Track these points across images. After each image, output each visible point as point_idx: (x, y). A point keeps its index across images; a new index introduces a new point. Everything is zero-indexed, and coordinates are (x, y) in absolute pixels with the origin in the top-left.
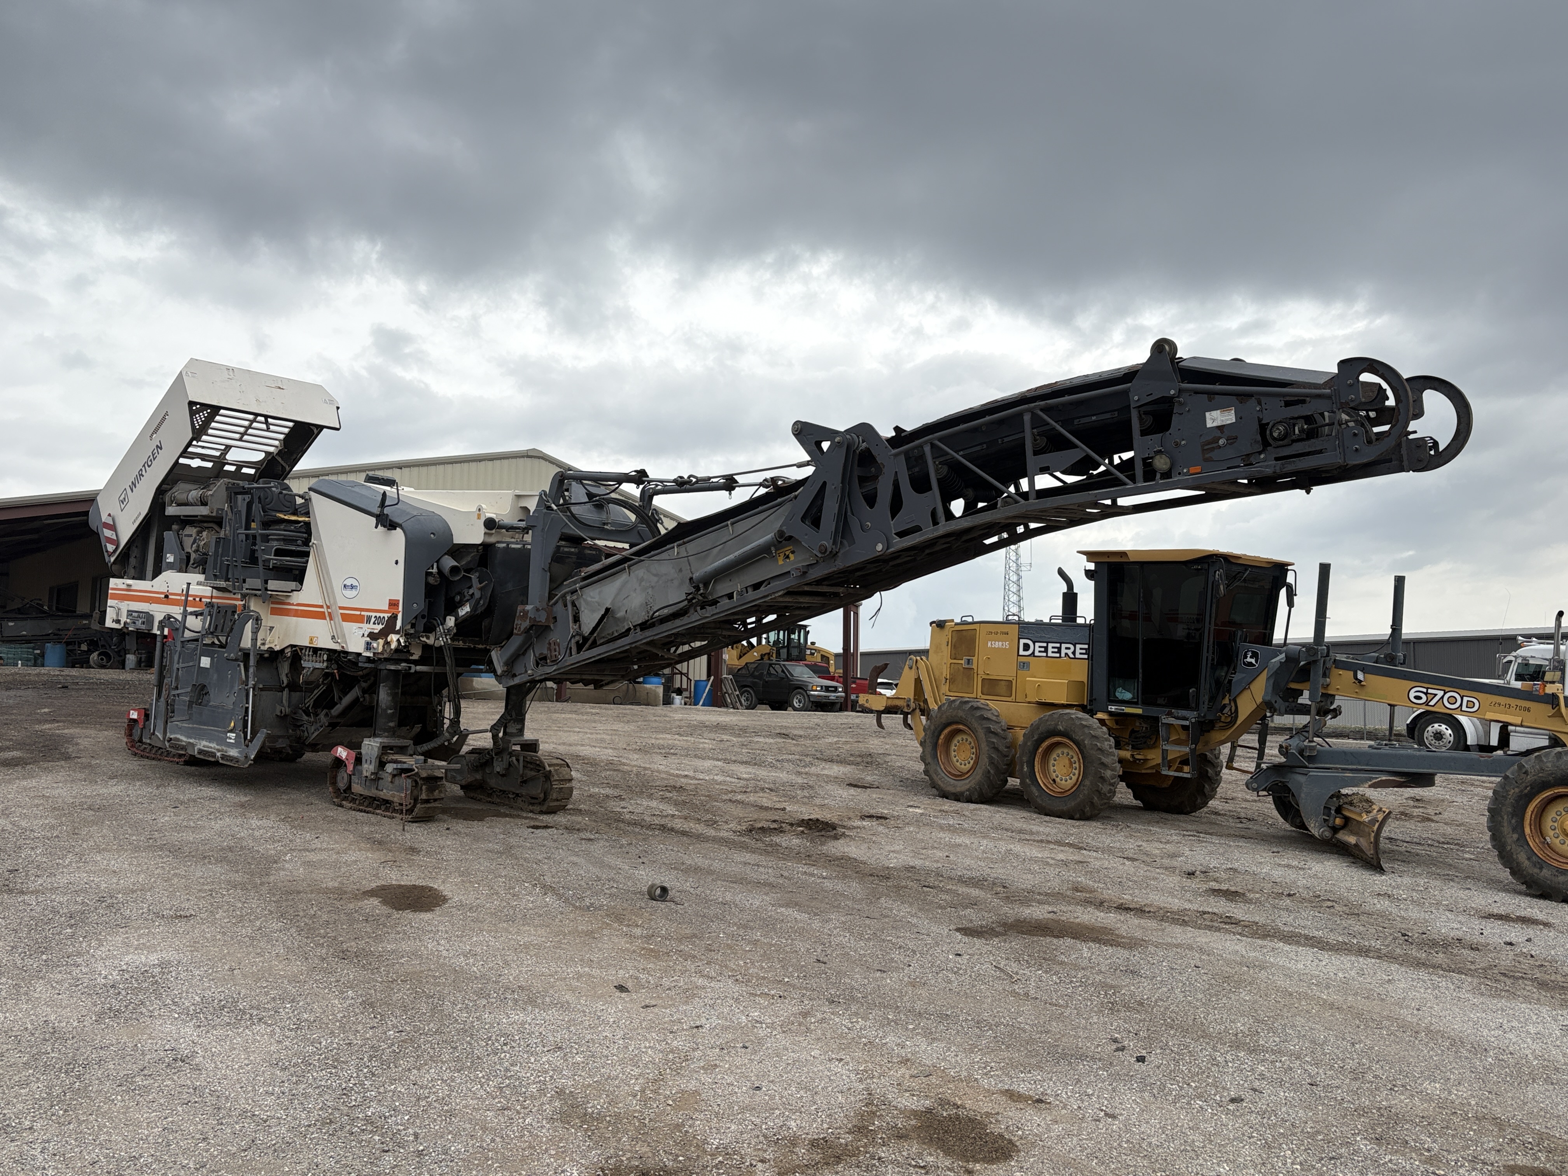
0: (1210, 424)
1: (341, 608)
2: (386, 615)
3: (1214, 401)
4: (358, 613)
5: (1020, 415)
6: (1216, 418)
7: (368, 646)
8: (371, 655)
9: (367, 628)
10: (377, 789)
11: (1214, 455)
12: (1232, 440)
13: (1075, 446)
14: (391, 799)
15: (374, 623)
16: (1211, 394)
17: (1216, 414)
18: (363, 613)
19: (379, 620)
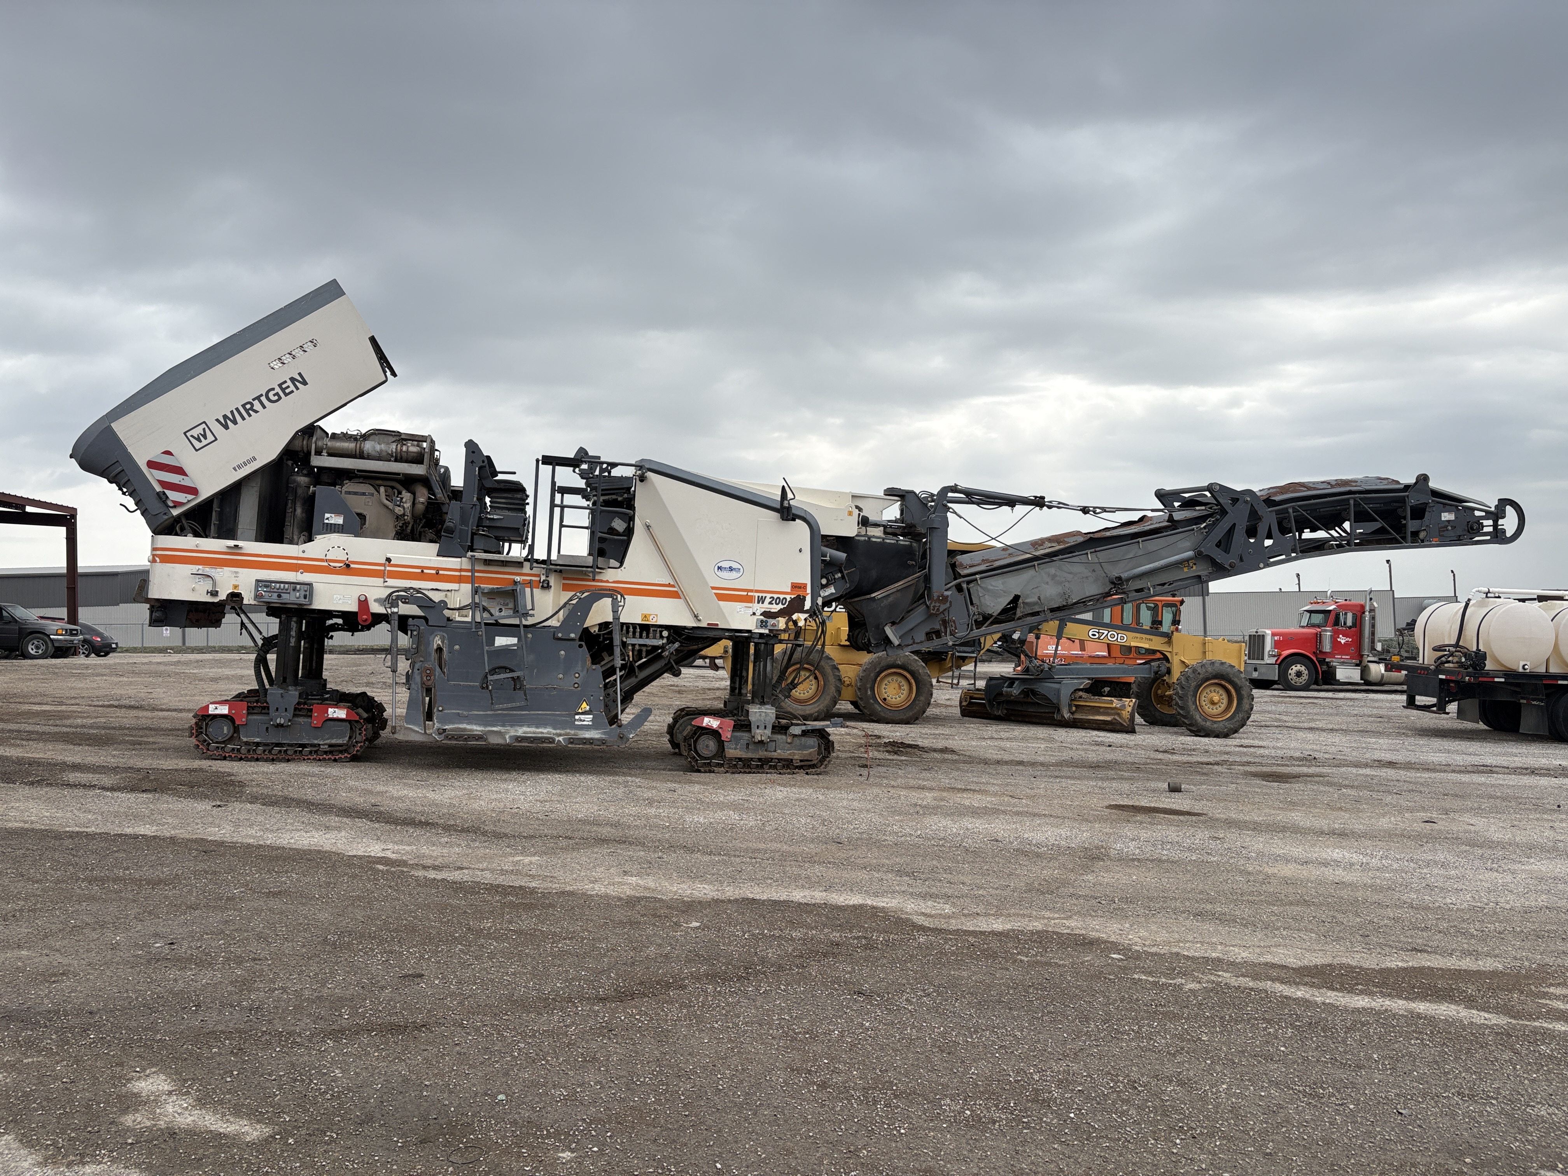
0: (1443, 519)
1: (713, 588)
2: (788, 598)
3: (1446, 508)
4: (745, 593)
5: (1348, 500)
6: (1446, 516)
7: (763, 624)
8: (767, 631)
9: (760, 608)
10: (766, 751)
11: (1445, 533)
12: (1454, 527)
13: (1377, 521)
14: (791, 757)
15: (770, 603)
16: (1445, 504)
17: (1446, 514)
18: (750, 594)
19: (778, 601)
